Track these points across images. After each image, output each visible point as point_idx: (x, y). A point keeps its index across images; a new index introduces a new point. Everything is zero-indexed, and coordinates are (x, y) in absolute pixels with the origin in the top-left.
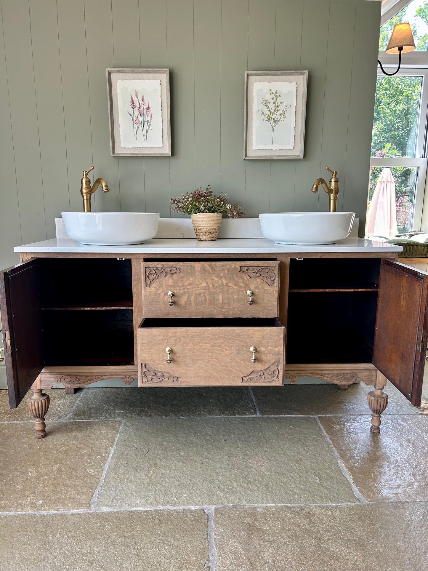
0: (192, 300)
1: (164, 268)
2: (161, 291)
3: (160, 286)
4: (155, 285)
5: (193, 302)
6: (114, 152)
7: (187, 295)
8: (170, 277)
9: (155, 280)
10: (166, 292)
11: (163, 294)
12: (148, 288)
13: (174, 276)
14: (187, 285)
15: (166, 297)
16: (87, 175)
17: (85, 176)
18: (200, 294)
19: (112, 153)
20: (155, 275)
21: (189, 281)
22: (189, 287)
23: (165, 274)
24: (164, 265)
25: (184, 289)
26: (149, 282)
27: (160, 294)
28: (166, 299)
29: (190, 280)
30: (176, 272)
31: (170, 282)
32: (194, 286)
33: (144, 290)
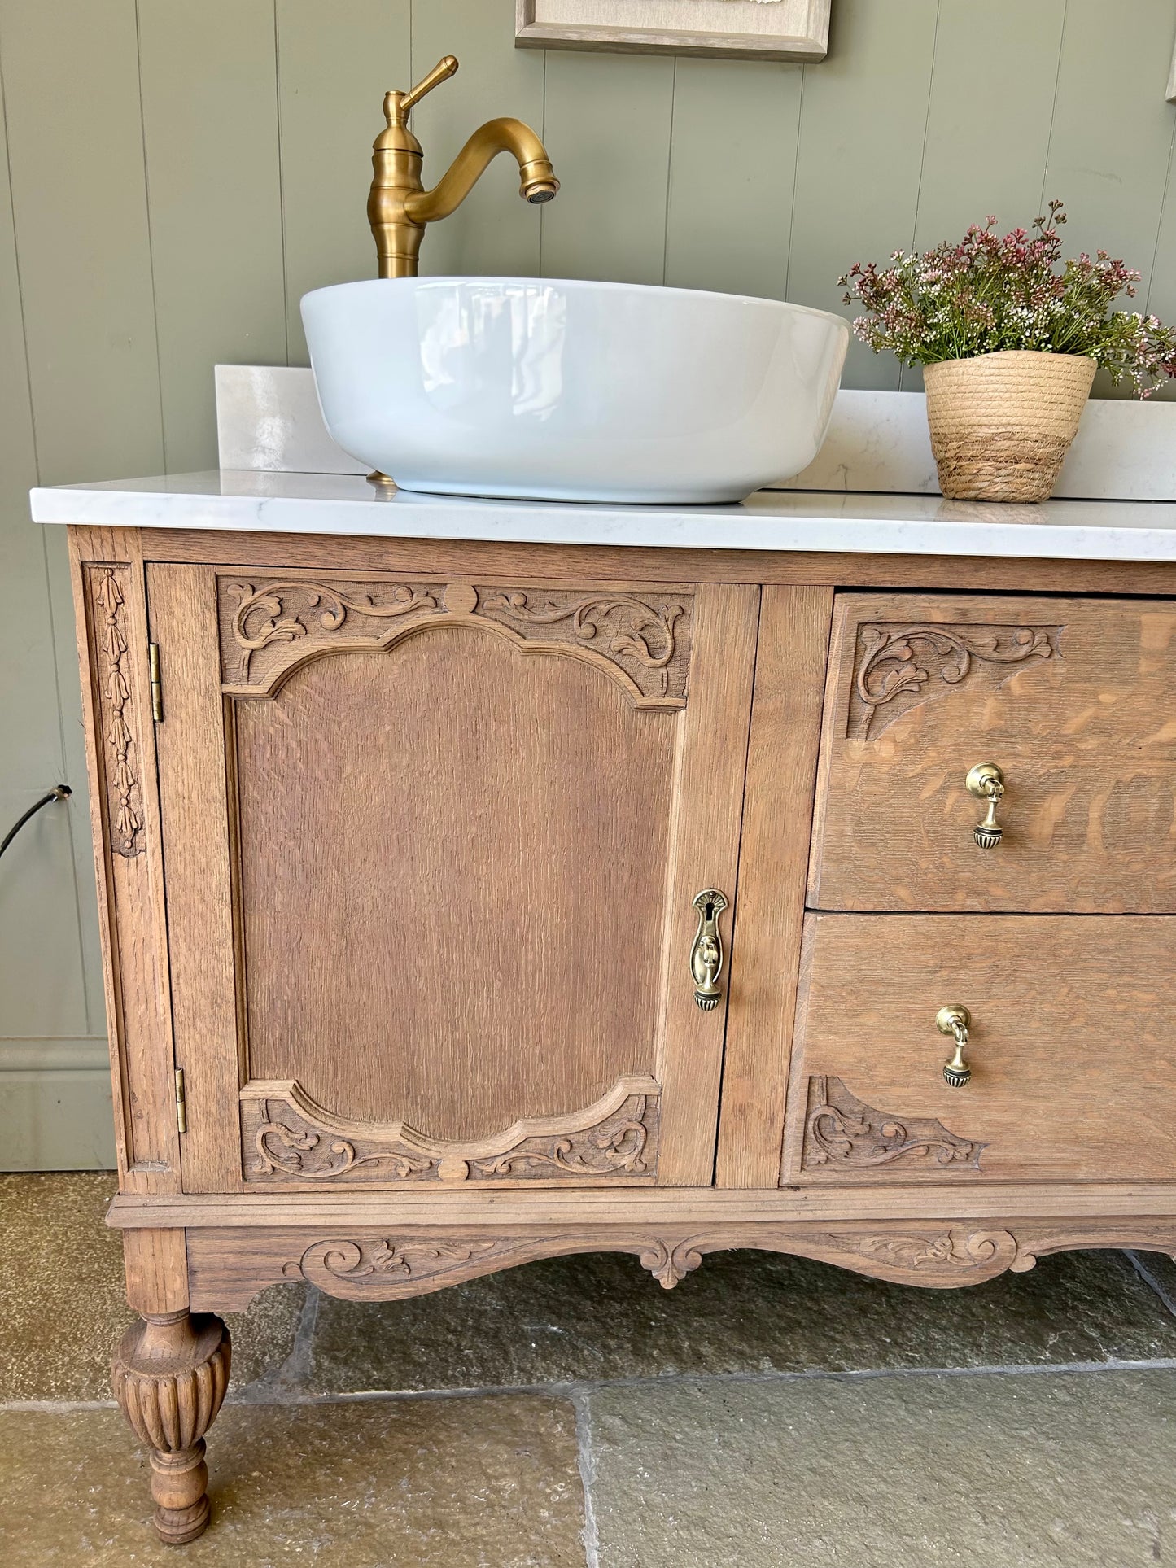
0: (1094, 814)
1: (961, 631)
2: (926, 762)
3: (926, 734)
4: (898, 728)
5: (1093, 830)
6: (530, 19)
7: (1071, 789)
8: (991, 681)
9: (901, 699)
10: (956, 765)
11: (937, 782)
12: (857, 744)
13: (1014, 680)
14: (1078, 732)
15: (952, 797)
16: (405, 113)
17: (394, 123)
18: (1140, 781)
19: (520, 19)
20: (908, 672)
21: (1090, 712)
22: (1091, 744)
23: (964, 667)
24: (965, 613)
25: (1057, 756)
26: (868, 710)
27: (920, 780)
28: (948, 808)
29: (1099, 702)
30: (1028, 657)
31: (987, 713)
32: (1115, 739)
33: (837, 754)
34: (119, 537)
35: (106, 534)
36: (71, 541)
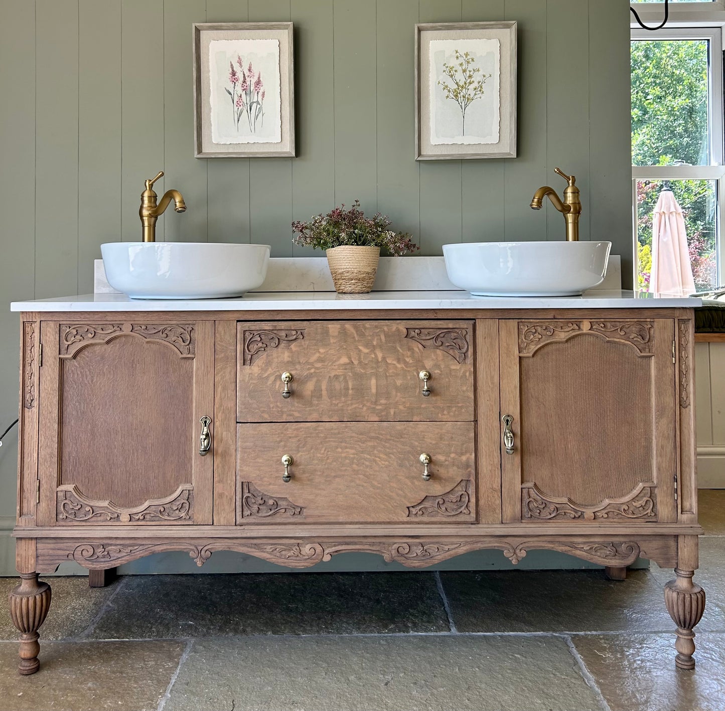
0: (324, 388)
1: (275, 332)
2: (268, 372)
3: (268, 363)
4: (259, 362)
5: (324, 393)
6: (200, 151)
7: (315, 379)
8: (286, 347)
9: (259, 353)
10: (278, 373)
11: (272, 378)
12: (247, 367)
13: (293, 346)
14: (315, 361)
15: (278, 383)
18: (336, 377)
19: (196, 153)
20: (260, 345)
21: (317, 355)
22: (319, 365)
23: (277, 343)
24: (275, 326)
25: (309, 369)
26: (250, 356)
27: (267, 378)
28: (277, 387)
29: (319, 352)
30: (296, 339)
31: (286, 356)
32: (326, 364)
33: (241, 371)
34: (34, 314)
35: (31, 314)
36: (21, 316)
